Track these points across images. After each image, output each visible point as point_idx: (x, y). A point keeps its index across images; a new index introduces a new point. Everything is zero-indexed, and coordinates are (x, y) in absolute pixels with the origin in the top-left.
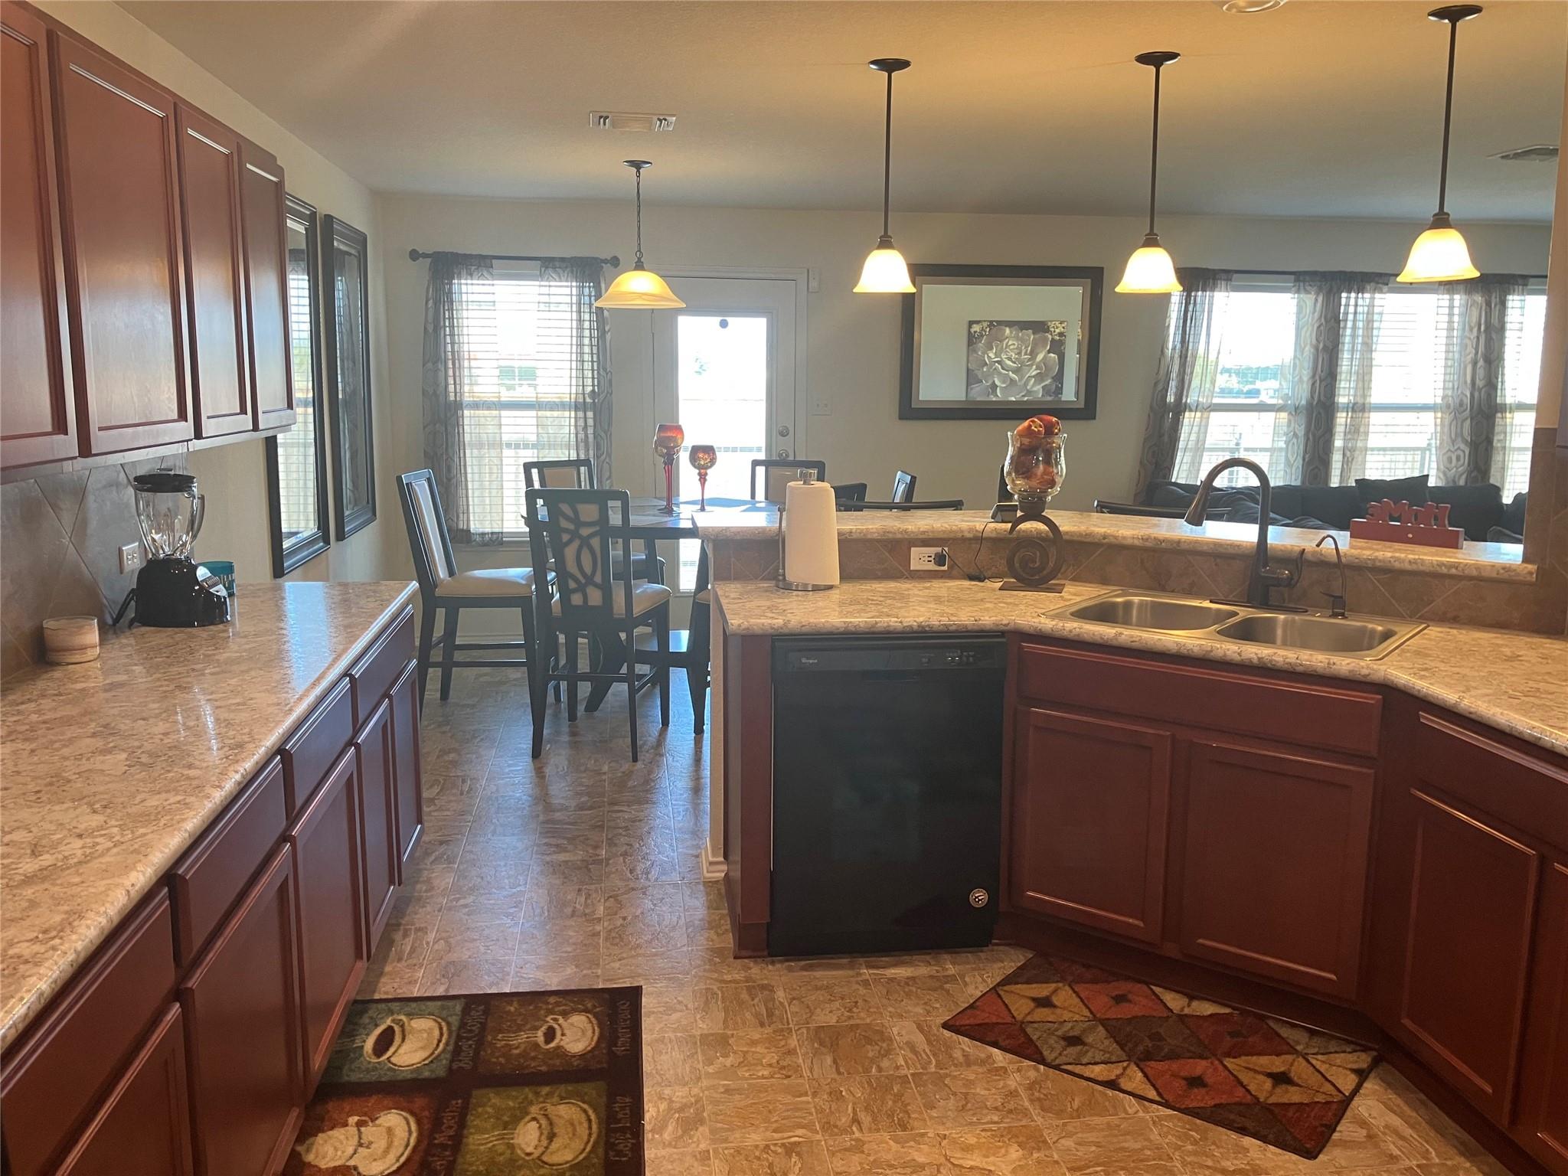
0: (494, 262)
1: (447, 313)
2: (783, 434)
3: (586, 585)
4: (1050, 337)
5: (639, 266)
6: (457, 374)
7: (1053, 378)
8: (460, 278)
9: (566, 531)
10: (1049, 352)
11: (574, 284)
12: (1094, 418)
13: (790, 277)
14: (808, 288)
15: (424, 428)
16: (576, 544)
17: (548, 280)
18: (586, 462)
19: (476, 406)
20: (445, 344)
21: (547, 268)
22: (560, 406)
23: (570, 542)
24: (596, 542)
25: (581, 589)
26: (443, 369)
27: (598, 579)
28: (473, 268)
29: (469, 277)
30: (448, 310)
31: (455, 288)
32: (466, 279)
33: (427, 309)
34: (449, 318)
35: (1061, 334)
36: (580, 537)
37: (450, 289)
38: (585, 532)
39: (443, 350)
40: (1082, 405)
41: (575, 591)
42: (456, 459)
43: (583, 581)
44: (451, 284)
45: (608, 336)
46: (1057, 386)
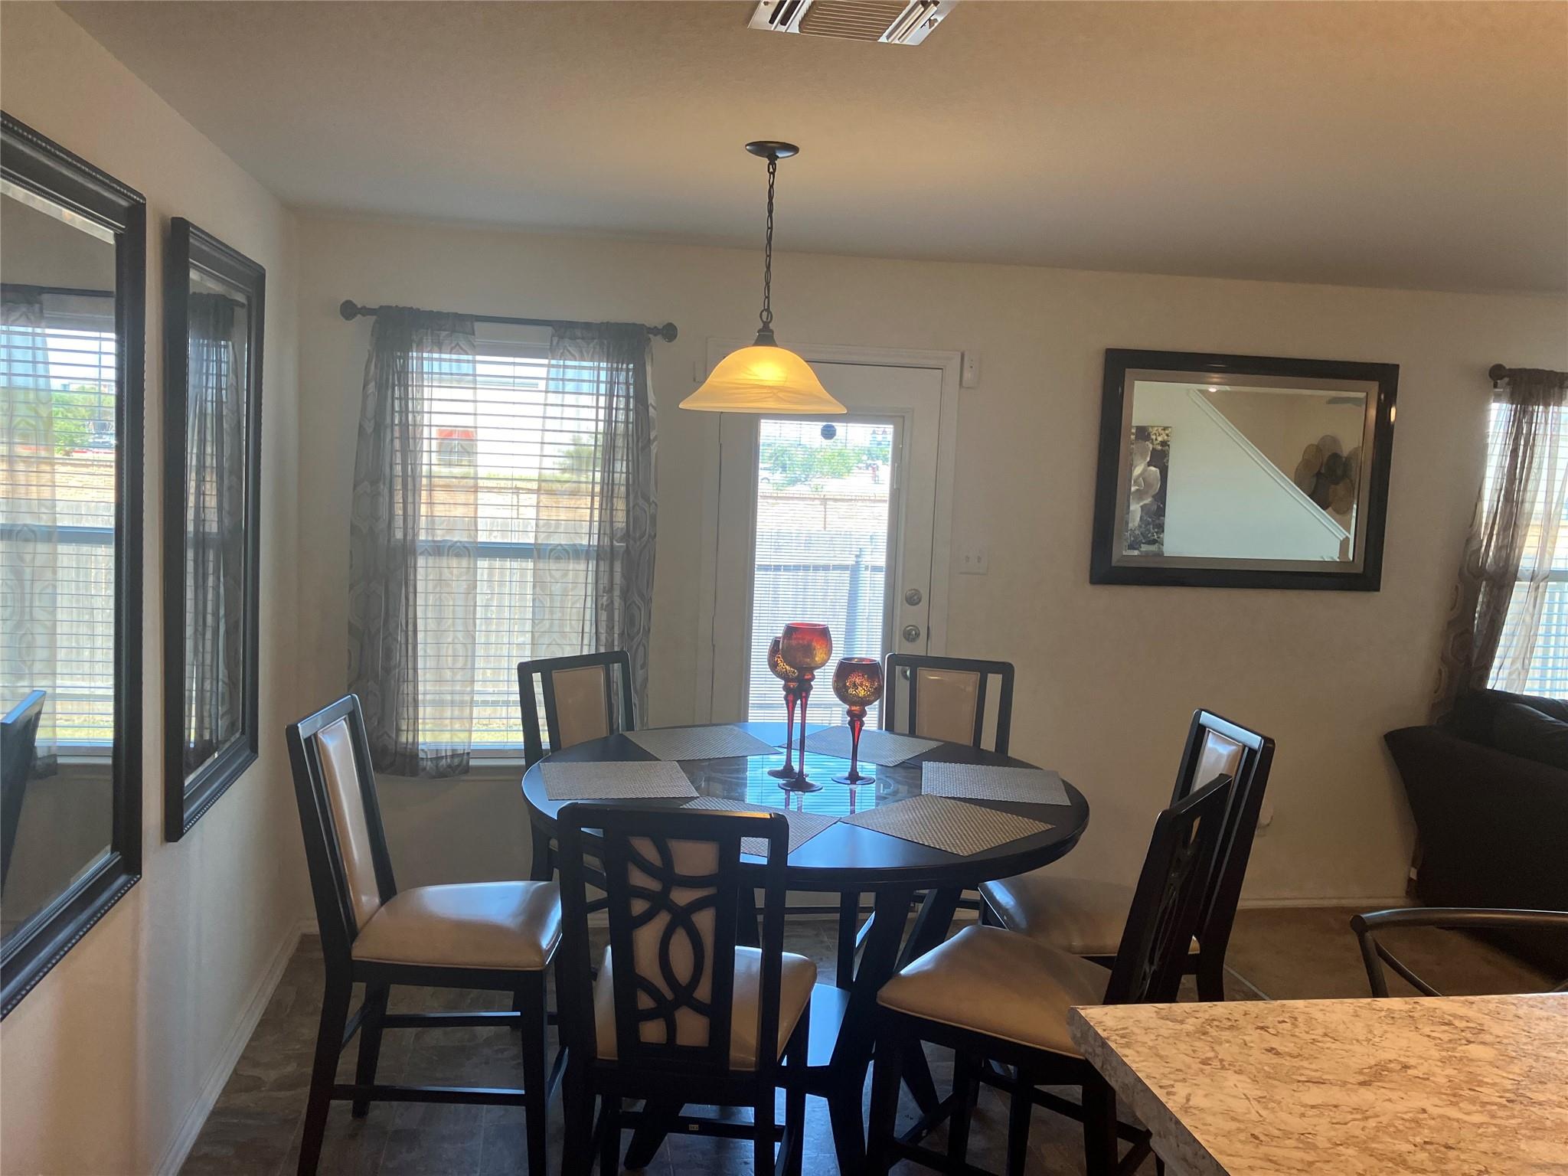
0: (478, 325)
1: (397, 403)
2: (913, 600)
3: (677, 1004)
4: (1151, 446)
5: (765, 338)
6: (410, 499)
7: (1153, 497)
8: (420, 350)
9: (642, 893)
10: (1149, 464)
11: (604, 365)
12: (1378, 589)
13: (932, 363)
14: (961, 381)
15: (351, 587)
16: (662, 920)
17: (562, 357)
18: (620, 657)
19: (439, 550)
20: (393, 452)
21: (561, 337)
22: (573, 553)
23: (647, 918)
24: (705, 920)
25: (665, 1011)
26: (386, 491)
27: (703, 992)
28: (444, 333)
29: (436, 348)
30: (400, 399)
31: (414, 364)
32: (431, 352)
33: (365, 397)
34: (400, 412)
35: (1164, 443)
36: (671, 907)
37: (405, 366)
38: (682, 897)
39: (388, 460)
40: (1360, 569)
41: (649, 1015)
42: (401, 638)
43: (669, 995)
44: (406, 358)
45: (654, 448)
46: (1159, 507)
